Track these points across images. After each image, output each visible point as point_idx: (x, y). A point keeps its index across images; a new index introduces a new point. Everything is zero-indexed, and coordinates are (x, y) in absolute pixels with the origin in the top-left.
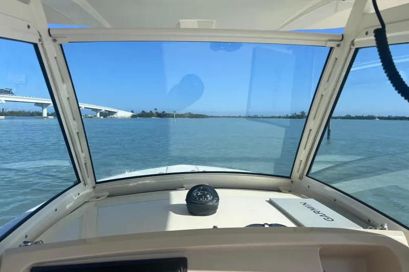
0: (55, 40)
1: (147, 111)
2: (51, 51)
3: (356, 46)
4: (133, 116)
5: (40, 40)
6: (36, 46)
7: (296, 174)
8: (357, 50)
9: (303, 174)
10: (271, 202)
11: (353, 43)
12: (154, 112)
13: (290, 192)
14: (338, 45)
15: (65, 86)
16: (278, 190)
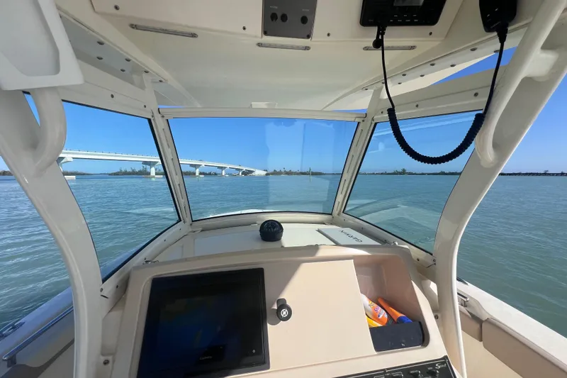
0: (163, 117)
1: (278, 170)
2: (160, 124)
3: (375, 121)
4: (267, 174)
5: (153, 116)
6: (149, 120)
7: (335, 212)
8: (376, 124)
9: (340, 211)
10: (319, 231)
11: (373, 120)
12: (283, 170)
13: (331, 224)
14: (363, 121)
15: (170, 150)
16: (323, 223)
